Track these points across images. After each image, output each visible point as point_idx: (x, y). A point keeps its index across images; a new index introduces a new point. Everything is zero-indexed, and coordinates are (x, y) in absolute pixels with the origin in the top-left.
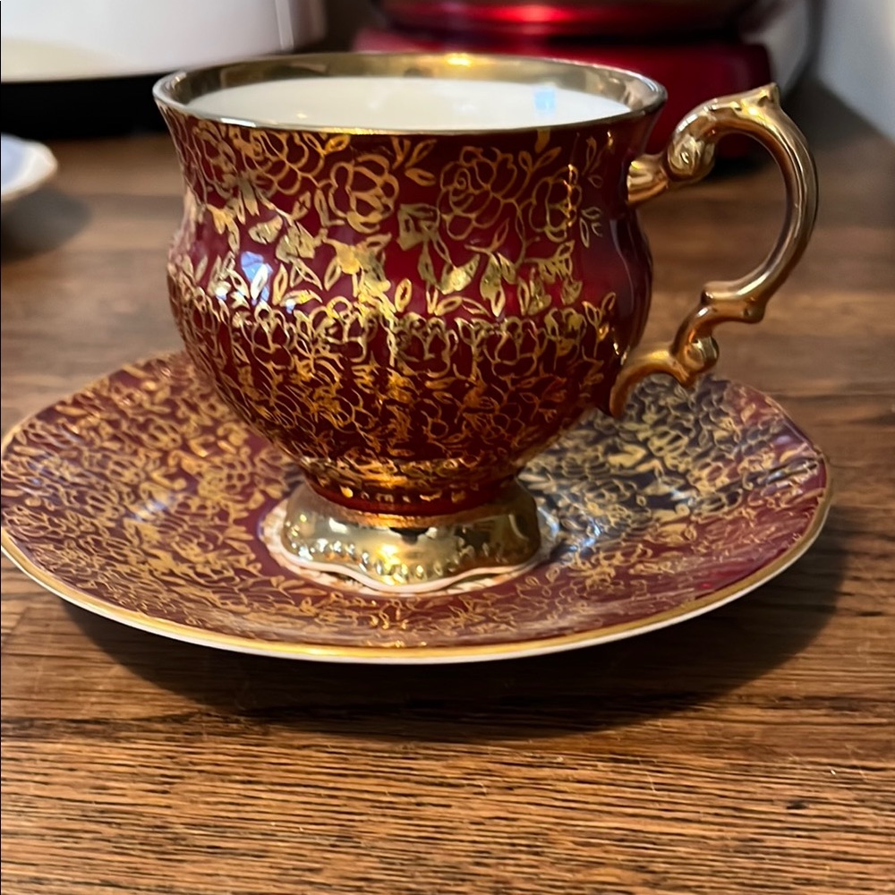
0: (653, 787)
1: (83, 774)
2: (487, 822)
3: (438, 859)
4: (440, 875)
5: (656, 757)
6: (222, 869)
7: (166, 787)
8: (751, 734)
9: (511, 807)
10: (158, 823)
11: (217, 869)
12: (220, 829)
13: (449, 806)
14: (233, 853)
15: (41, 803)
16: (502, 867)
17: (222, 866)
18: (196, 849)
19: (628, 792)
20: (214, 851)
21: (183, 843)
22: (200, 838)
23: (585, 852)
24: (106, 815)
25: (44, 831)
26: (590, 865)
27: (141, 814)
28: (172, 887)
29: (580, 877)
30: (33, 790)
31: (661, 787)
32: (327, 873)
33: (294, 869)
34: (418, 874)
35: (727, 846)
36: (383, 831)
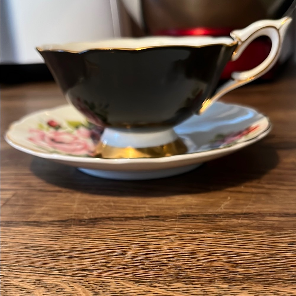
0: (236, 239)
1: (27, 236)
2: (173, 249)
3: (154, 259)
4: (155, 264)
5: (238, 231)
6: (74, 262)
7: (56, 239)
8: (274, 224)
9: (183, 245)
10: (52, 249)
11: (72, 262)
12: (75, 251)
13: (160, 245)
14: (78, 258)
15: (11, 244)
16: (178, 262)
17: (73, 261)
18: (65, 256)
19: (227, 241)
20: (71, 257)
21: (60, 255)
22: (66, 253)
23: (210, 257)
24: (33, 247)
25: (11, 252)
26: (211, 261)
27: (46, 247)
28: (54, 267)
29: (207, 264)
30: (8, 240)
31: (239, 239)
32: (112, 263)
33: (100, 262)
34: (146, 264)
35: (265, 256)
36: (134, 251)
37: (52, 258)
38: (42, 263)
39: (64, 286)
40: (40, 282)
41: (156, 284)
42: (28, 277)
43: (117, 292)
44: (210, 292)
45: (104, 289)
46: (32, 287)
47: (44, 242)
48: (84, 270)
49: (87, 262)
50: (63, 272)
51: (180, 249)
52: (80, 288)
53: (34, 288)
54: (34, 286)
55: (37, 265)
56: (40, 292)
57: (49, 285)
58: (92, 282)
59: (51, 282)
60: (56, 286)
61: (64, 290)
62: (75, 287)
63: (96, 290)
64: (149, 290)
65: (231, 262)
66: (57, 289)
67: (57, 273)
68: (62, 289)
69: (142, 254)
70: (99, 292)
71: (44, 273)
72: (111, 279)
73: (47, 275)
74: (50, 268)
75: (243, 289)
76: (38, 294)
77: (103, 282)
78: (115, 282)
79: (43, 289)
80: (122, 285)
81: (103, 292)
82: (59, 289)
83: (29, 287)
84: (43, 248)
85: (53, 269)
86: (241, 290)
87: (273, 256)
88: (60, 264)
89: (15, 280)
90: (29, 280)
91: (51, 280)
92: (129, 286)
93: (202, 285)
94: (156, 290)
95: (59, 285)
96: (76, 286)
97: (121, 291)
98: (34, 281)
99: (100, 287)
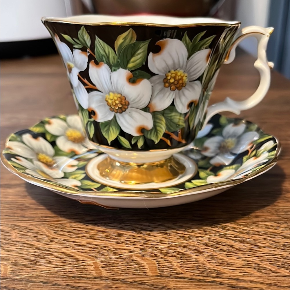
37: (22, 210)
38: (15, 213)
39: (33, 227)
40: (15, 226)
42: (5, 223)
43: (71, 231)
44: (136, 228)
45: (62, 229)
46: (9, 229)
48: (46, 217)
52: (44, 228)
53: (11, 229)
54: (10, 228)
56: (16, 232)
57: (21, 227)
58: (52, 225)
59: (23, 226)
60: (27, 228)
62: (41, 228)
63: (56, 230)
64: (94, 228)
66: (28, 230)
67: (26, 219)
68: (31, 229)
70: (58, 231)
71: (17, 220)
72: (67, 222)
74: (21, 216)
75: (159, 225)
76: (14, 233)
77: (61, 224)
78: (70, 224)
79: (17, 230)
80: (75, 226)
82: (29, 229)
83: (7, 229)
85: (24, 217)
88: (28, 214)
90: (7, 225)
91: (22, 224)
92: (79, 226)
93: (131, 224)
94: (99, 228)
95: (29, 227)
98: (10, 225)
99: (59, 227)
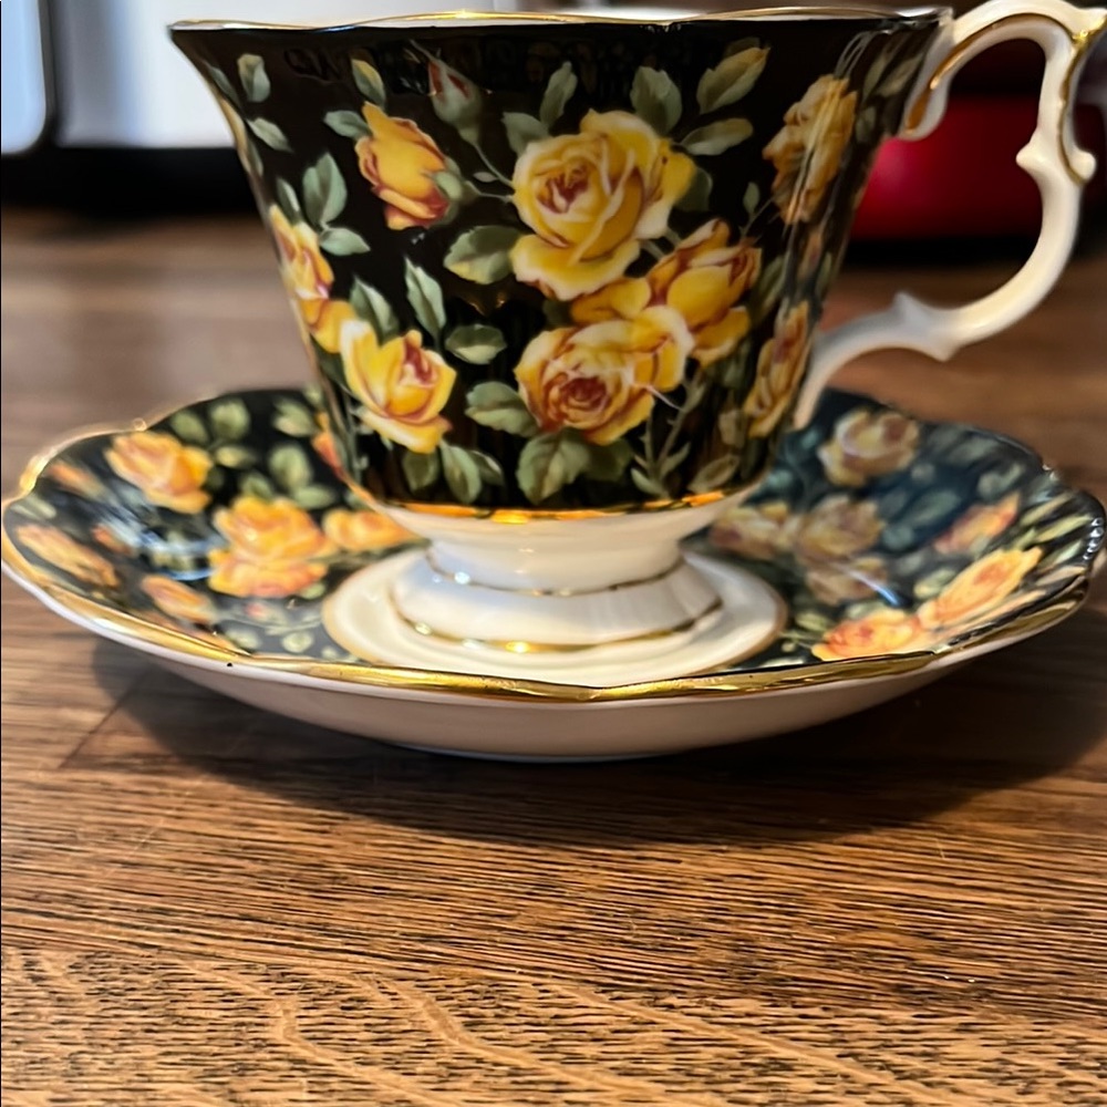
0: (942, 853)
1: (227, 810)
2: (726, 879)
3: (662, 913)
4: (665, 929)
5: (948, 824)
6: (391, 910)
7: (326, 827)
8: (1072, 805)
9: (759, 866)
10: (314, 861)
11: (383, 909)
12: (392, 872)
13: (679, 862)
14: (403, 894)
15: (171, 836)
16: (743, 925)
17: (394, 907)
18: (362, 889)
19: (911, 858)
20: (381, 891)
21: (344, 882)
22: (363, 877)
23: (854, 915)
24: (249, 851)
25: (174, 864)
26: (856, 928)
27: (294, 852)
28: (327, 924)
29: (843, 939)
30: (162, 823)
31: (951, 853)
32: (518, 920)
33: (480, 914)
34: (635, 927)
35: (1039, 917)
36: (593, 882)
41: (673, 1000)
47: (285, 836)
49: (435, 911)
50: (358, 941)
51: (748, 881)
55: (266, 914)
61: (365, 1005)
65: (925, 935)
69: (623, 892)
73: (306, 952)
81: (497, 1016)
84: (283, 856)
86: (957, 1031)
87: (1064, 919)
89: (199, 963)
96: (405, 990)
97: (557, 1017)
